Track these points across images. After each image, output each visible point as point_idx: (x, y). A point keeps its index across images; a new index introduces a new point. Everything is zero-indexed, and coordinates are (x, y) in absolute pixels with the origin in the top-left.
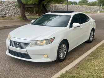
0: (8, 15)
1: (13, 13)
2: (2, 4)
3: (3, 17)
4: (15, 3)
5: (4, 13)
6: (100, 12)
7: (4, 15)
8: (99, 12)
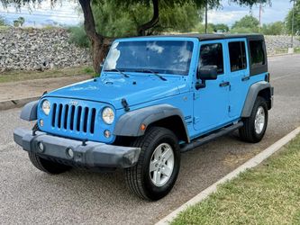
0: (52, 65)
1: (65, 60)
2: (35, 37)
3: (40, 70)
4: (68, 35)
5: (43, 61)
6: (295, 51)
7: (42, 65)
8: (291, 50)
